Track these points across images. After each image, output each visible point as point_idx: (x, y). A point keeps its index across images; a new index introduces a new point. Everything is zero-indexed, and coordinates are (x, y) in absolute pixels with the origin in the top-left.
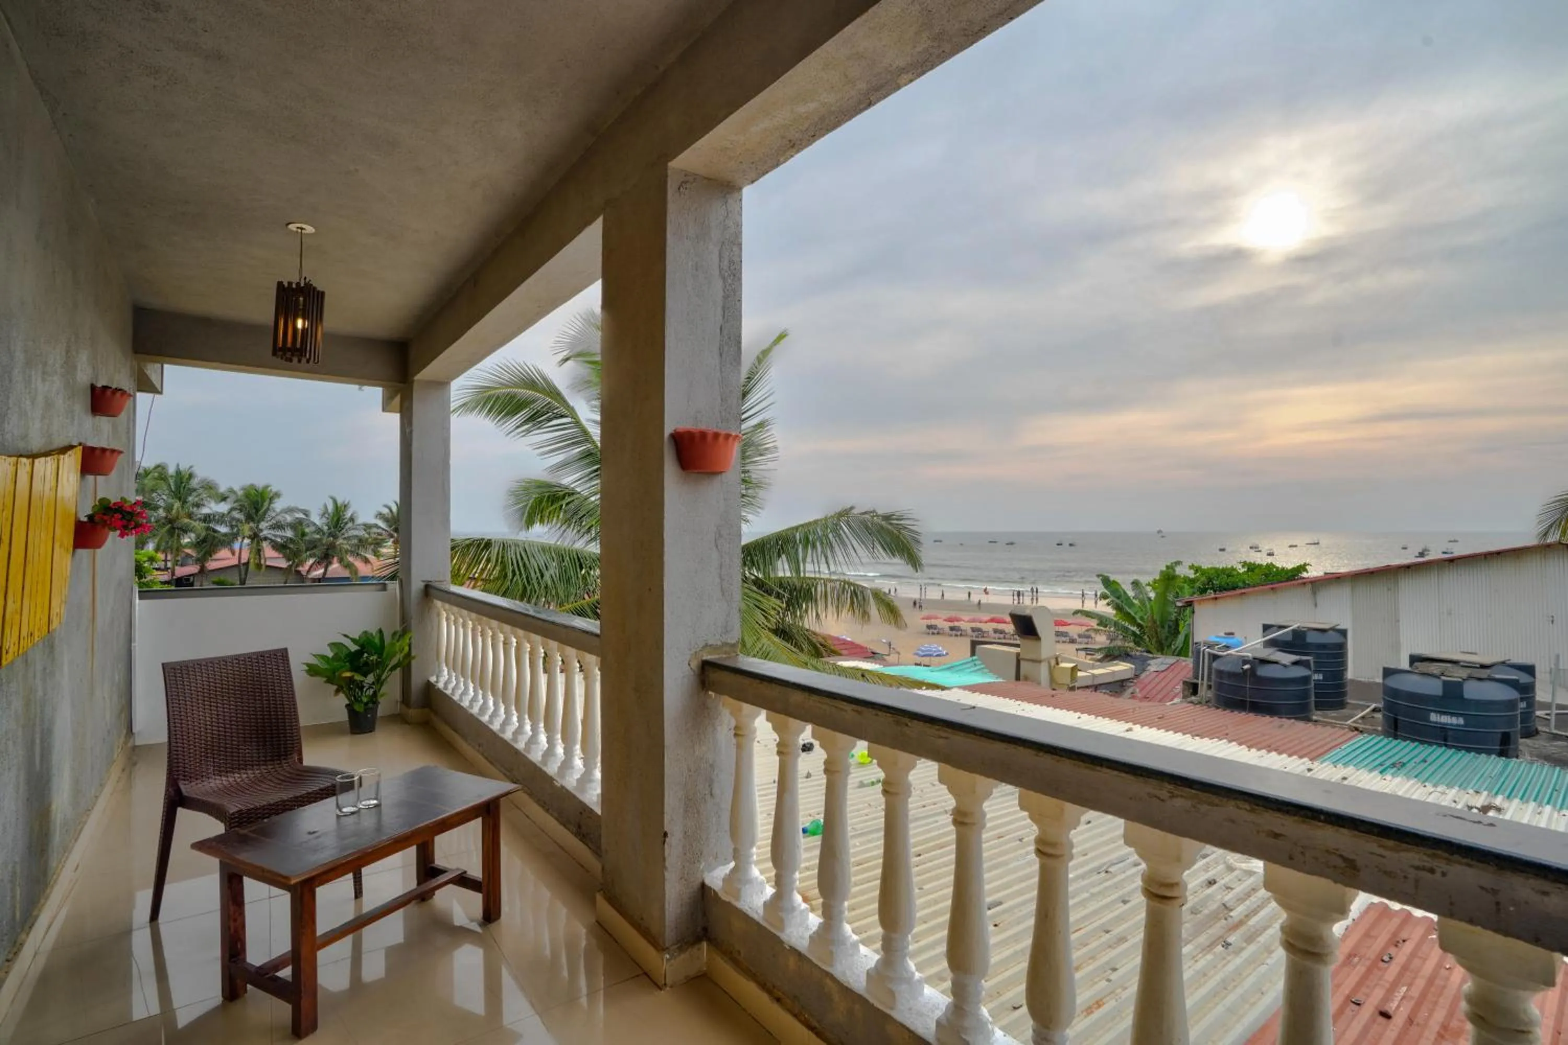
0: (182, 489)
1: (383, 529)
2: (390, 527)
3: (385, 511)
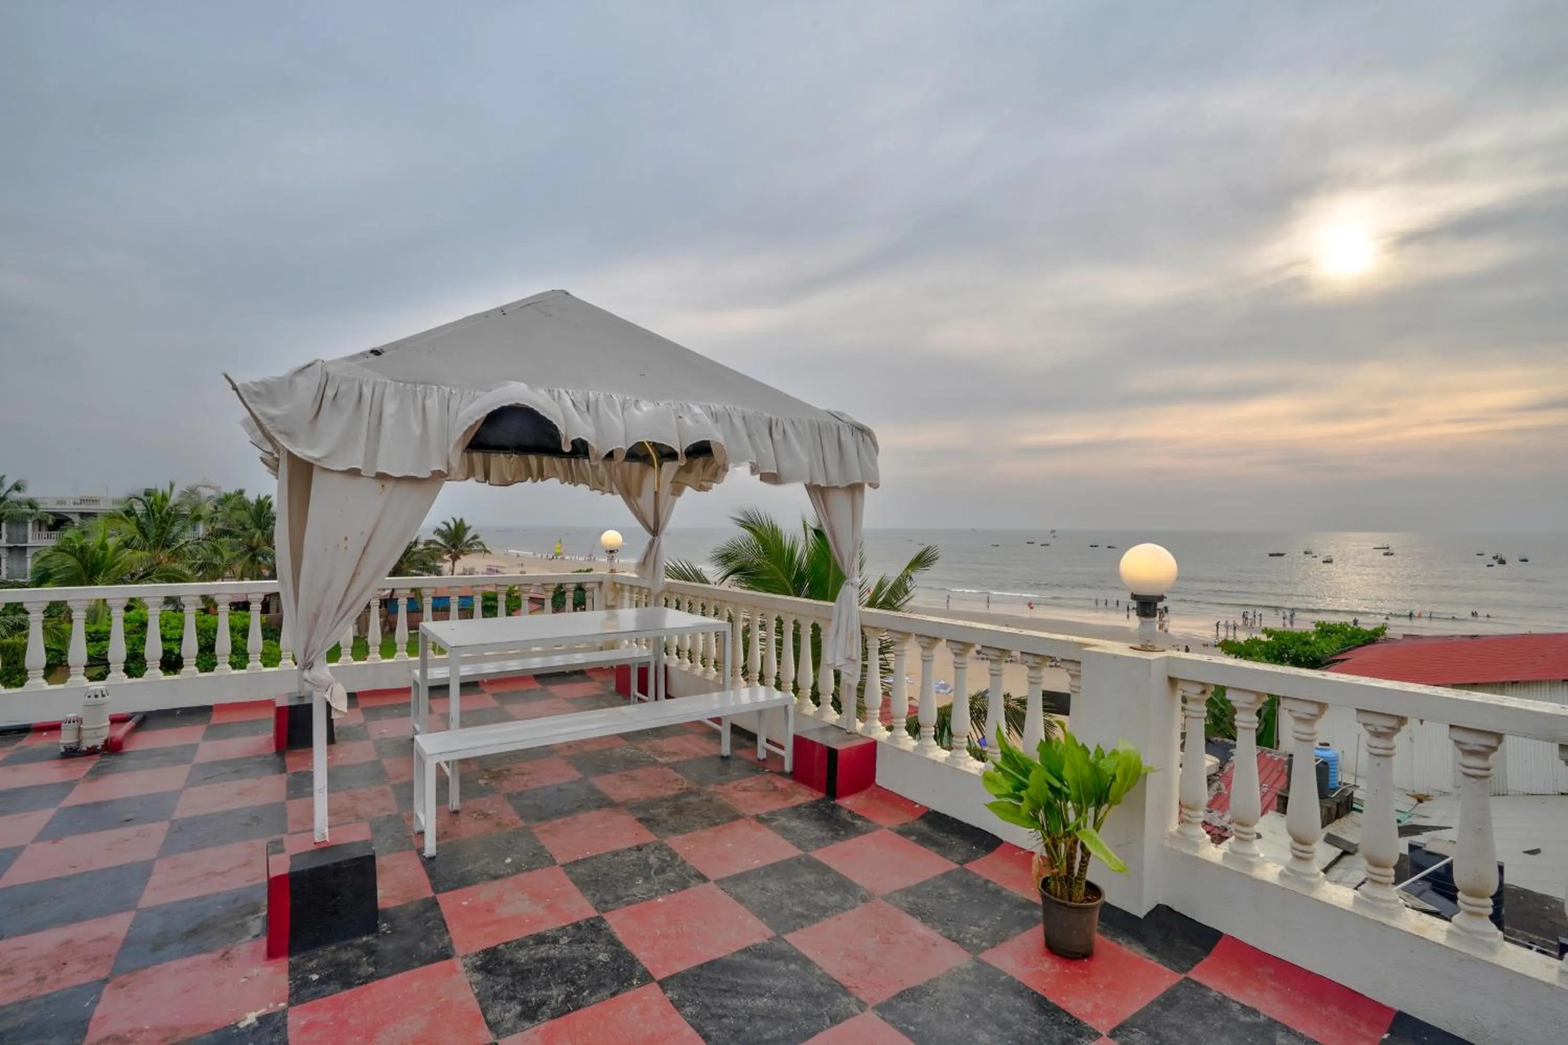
0: (262, 518)
1: (441, 545)
2: (448, 543)
3: (444, 528)
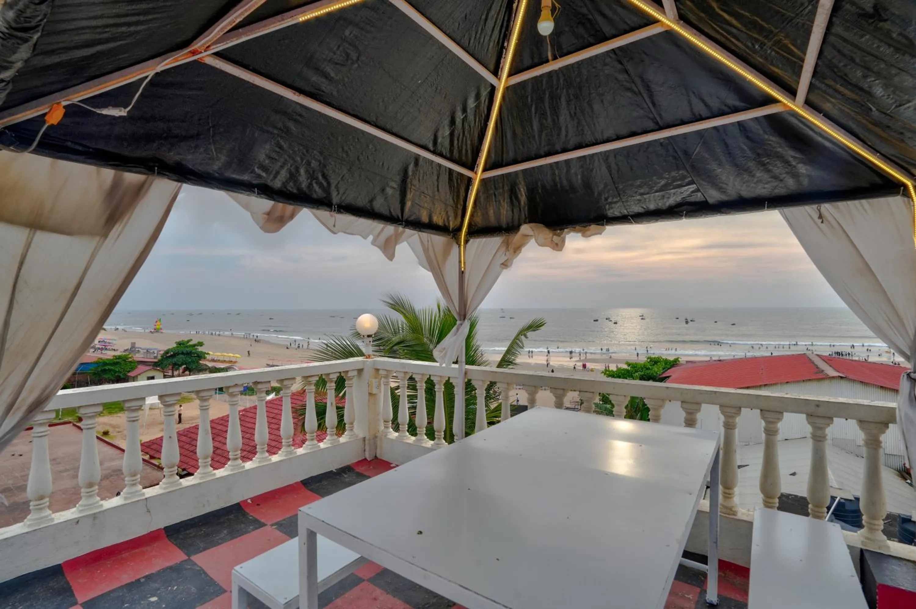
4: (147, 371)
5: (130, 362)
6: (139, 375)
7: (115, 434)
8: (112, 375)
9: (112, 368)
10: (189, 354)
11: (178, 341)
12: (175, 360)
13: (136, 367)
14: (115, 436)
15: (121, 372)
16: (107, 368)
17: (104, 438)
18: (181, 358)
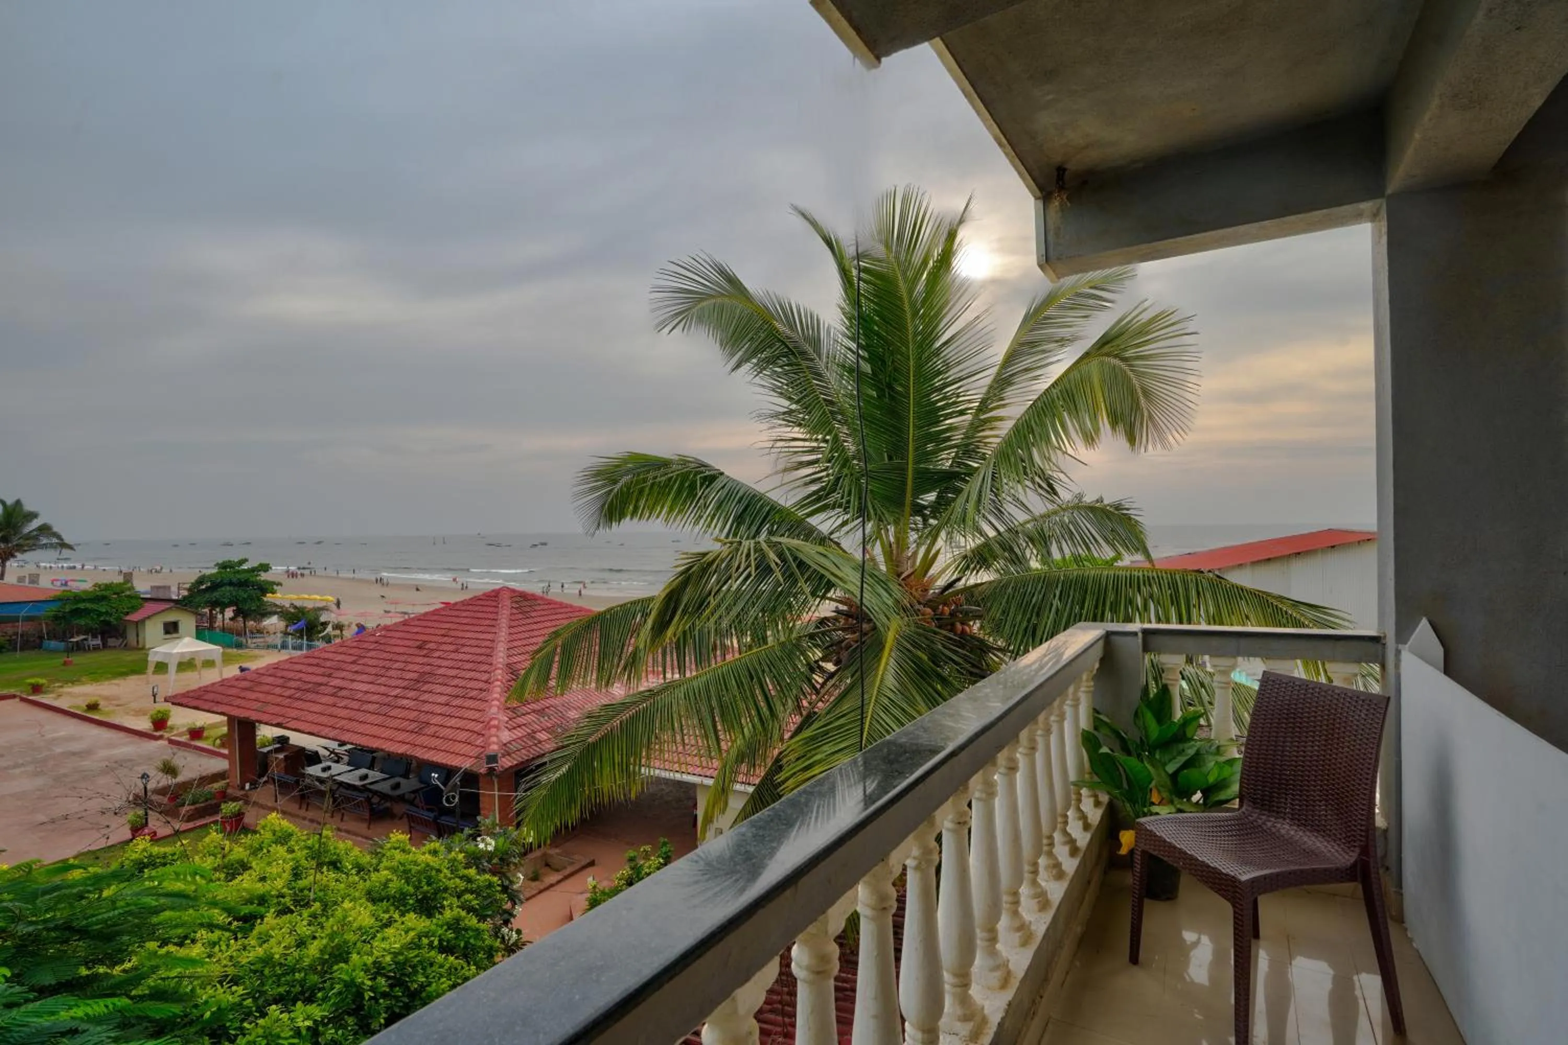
4: (163, 611)
5: (129, 597)
6: (149, 618)
7: (111, 708)
8: (92, 619)
9: (94, 606)
10: (243, 584)
11: (220, 561)
12: (216, 594)
13: (142, 606)
14: (113, 712)
15: (111, 615)
16: (82, 606)
17: (89, 715)
18: (226, 592)
